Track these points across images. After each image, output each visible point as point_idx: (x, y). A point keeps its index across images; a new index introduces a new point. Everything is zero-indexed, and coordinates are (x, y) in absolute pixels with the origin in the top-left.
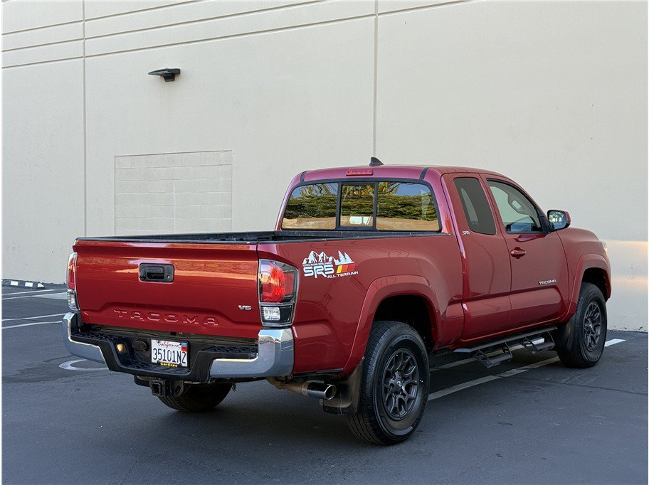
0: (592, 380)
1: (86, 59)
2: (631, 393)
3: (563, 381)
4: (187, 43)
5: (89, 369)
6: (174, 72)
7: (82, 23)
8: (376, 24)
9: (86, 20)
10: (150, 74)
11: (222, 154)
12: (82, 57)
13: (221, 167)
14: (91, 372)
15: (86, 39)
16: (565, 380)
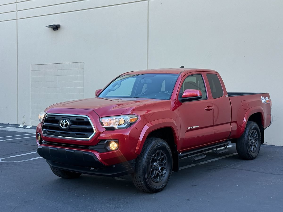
0: (239, 166)
1: (18, 20)
2: (255, 172)
3: (225, 166)
4: (64, 13)
5: (9, 162)
6: (58, 26)
7: (16, 3)
8: (148, 5)
9: (18, 2)
10: (46, 27)
11: (80, 64)
12: (16, 19)
13: (78, 70)
14: (10, 163)
15: (18, 11)
16: (226, 166)
